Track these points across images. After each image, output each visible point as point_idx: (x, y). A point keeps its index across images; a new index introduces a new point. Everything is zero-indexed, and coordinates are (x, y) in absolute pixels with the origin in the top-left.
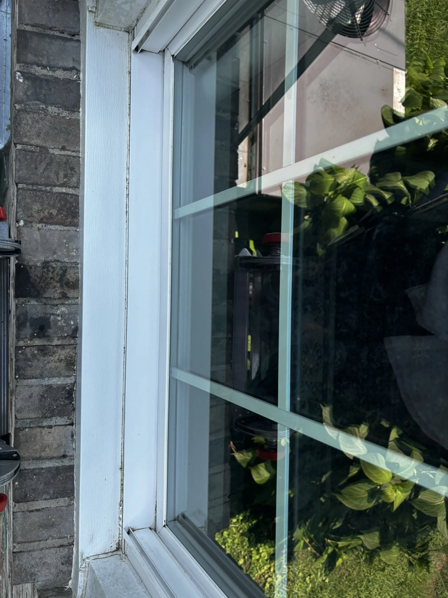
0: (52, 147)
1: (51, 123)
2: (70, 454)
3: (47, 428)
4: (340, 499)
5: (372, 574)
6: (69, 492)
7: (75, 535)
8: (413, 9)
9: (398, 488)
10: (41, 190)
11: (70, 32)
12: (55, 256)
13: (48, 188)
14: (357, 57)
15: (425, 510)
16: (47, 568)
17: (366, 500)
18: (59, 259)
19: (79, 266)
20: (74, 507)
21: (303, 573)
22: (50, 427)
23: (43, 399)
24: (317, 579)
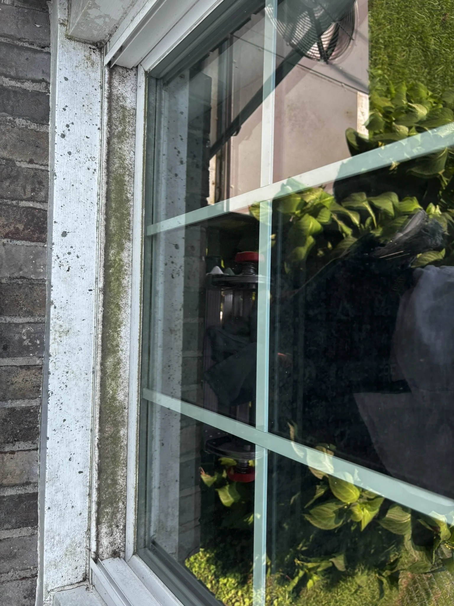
0: (18, 160)
1: (19, 135)
2: (34, 480)
3: (10, 454)
4: (308, 518)
5: (339, 594)
6: (33, 520)
7: (39, 566)
8: (375, 35)
9: (366, 507)
10: (6, 204)
11: (40, 44)
12: (21, 272)
13: (14, 202)
14: (323, 80)
15: (393, 529)
16: (8, 603)
17: (333, 520)
18: (25, 275)
19: (46, 283)
20: (37, 536)
21: (270, 596)
22: (13, 452)
23: (5, 423)
24: (285, 601)
